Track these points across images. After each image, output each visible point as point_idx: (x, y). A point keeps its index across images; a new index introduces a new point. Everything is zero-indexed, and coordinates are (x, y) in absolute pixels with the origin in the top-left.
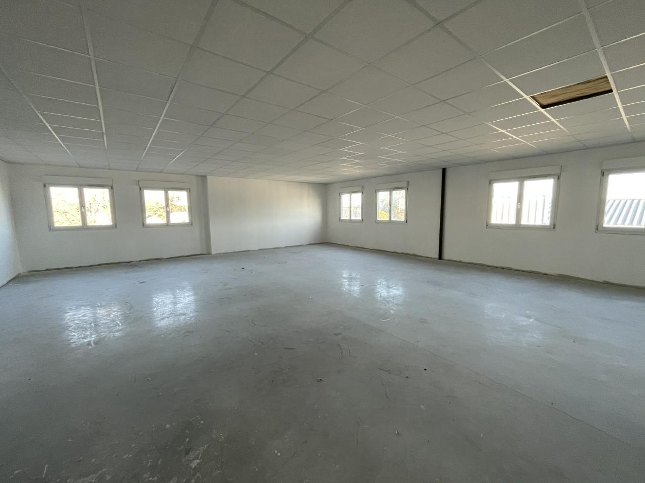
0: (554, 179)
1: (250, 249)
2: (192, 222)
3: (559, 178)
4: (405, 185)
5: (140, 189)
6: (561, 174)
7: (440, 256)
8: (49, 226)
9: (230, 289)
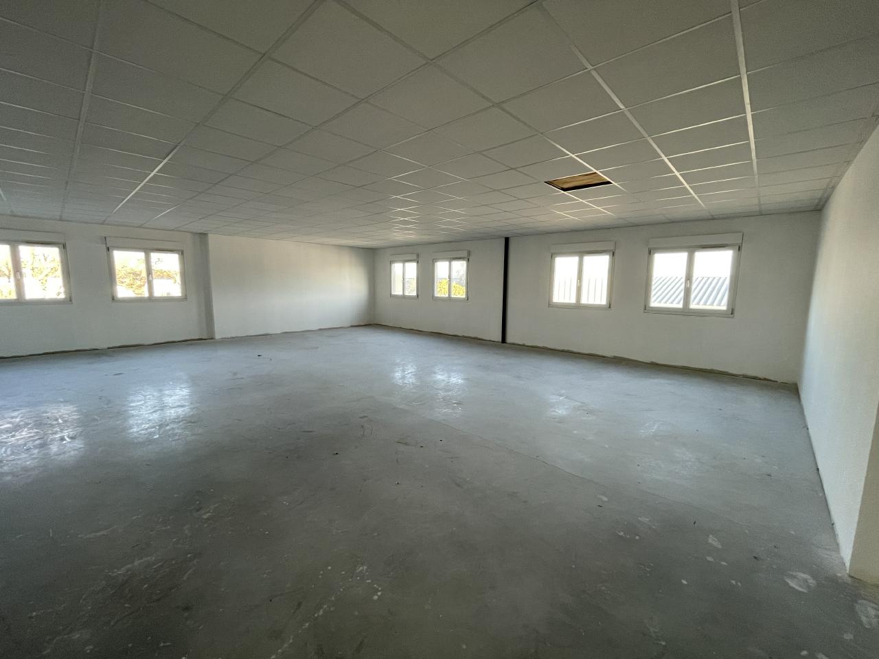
1: (271, 332)
2: (186, 296)
3: (613, 254)
4: (465, 254)
5: (108, 249)
6: (615, 250)
7: (504, 339)
9: (242, 379)
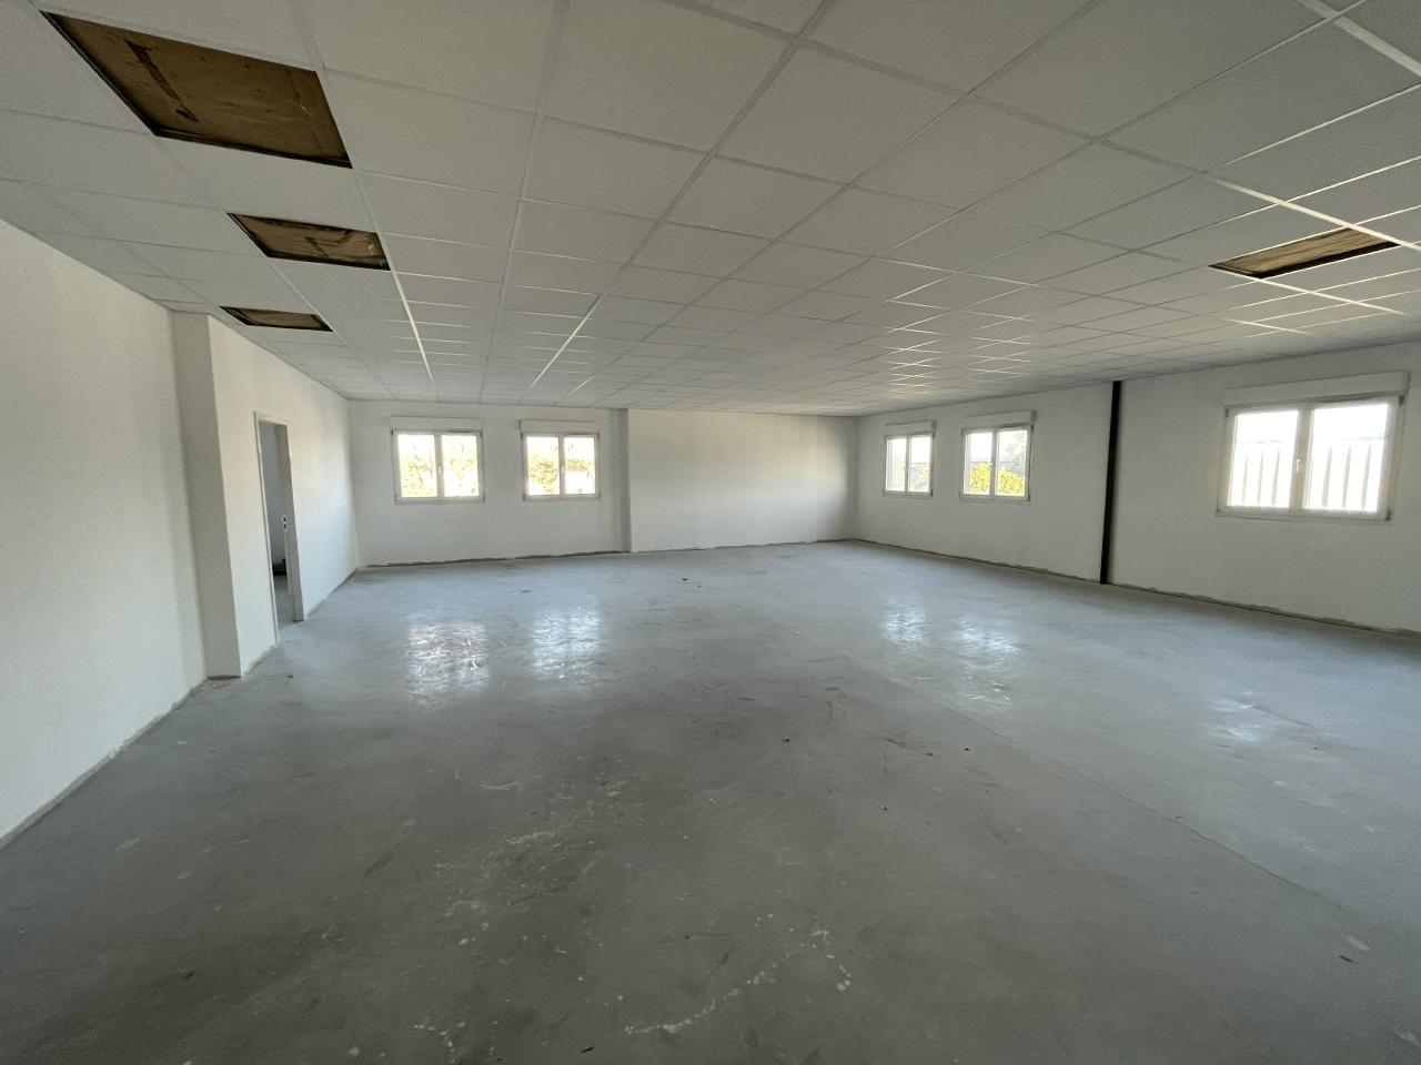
0: (1390, 402)
1: (701, 546)
2: (600, 493)
3: (1402, 400)
4: (1026, 417)
5: (522, 435)
6: (1407, 391)
7: (1105, 577)
8: (395, 496)
9: (662, 610)
